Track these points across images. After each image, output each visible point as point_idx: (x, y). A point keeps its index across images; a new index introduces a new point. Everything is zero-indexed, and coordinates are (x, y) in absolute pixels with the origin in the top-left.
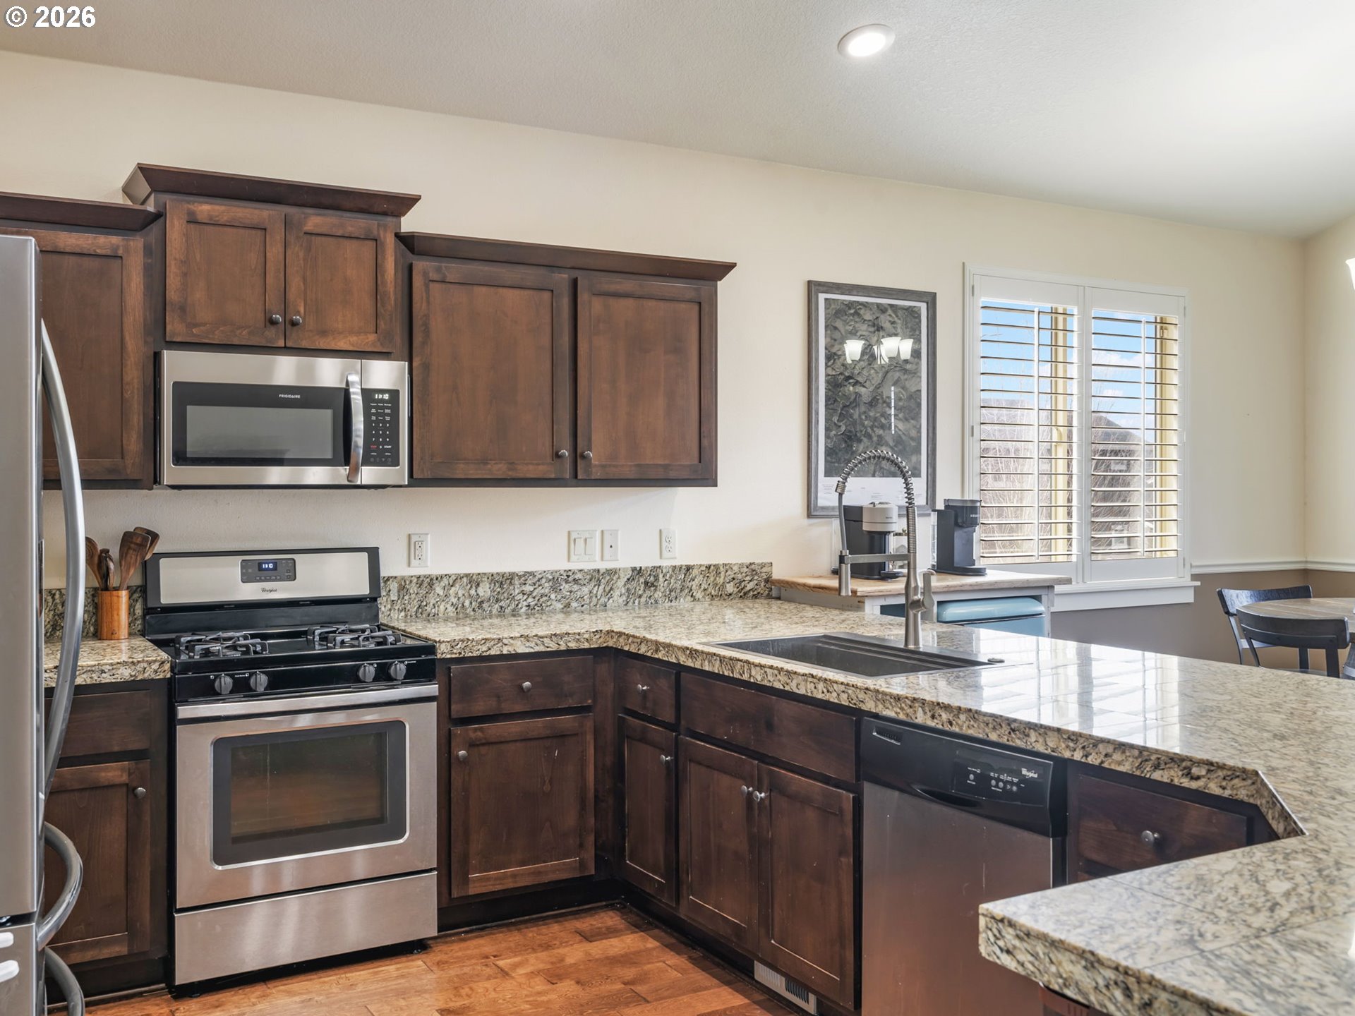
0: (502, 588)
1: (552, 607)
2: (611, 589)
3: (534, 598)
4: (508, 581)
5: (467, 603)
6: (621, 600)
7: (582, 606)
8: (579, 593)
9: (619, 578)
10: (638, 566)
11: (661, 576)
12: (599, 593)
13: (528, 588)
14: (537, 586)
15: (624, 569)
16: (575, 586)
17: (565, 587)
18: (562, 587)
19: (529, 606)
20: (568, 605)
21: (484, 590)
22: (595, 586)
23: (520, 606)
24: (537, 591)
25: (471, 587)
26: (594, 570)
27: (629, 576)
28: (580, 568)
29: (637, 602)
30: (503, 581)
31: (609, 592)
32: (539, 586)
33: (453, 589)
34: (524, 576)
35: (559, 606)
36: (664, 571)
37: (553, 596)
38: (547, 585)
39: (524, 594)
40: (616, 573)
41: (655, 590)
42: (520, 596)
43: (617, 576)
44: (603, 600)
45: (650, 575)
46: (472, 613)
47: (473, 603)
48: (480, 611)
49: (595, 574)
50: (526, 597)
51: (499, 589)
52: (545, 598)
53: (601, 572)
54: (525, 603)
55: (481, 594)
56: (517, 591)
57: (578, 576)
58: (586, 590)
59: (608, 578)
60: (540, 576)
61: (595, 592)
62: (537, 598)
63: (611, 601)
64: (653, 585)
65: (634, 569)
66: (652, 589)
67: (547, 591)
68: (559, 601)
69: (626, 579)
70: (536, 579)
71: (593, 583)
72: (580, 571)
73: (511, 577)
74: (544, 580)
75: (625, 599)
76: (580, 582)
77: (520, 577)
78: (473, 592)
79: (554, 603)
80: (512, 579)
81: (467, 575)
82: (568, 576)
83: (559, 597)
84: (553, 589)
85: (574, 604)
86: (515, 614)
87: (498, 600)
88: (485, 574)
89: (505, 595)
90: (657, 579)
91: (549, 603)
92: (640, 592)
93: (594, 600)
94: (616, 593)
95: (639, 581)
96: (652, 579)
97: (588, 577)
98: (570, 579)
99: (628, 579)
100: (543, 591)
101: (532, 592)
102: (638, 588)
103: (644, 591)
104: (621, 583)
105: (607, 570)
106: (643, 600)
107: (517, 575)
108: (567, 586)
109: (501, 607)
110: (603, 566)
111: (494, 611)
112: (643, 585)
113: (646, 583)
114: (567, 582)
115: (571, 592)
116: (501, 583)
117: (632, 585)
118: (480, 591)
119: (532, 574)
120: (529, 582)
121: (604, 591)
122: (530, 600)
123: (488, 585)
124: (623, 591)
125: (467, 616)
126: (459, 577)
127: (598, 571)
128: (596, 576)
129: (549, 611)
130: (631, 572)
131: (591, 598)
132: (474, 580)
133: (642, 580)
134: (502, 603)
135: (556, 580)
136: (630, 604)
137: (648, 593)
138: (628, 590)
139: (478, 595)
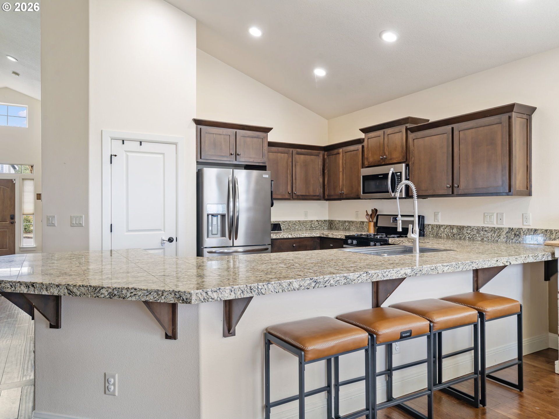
0: (461, 231)
1: (477, 239)
2: (500, 235)
3: (471, 235)
4: (462, 229)
5: (450, 234)
6: (504, 240)
7: (488, 240)
8: (487, 235)
9: (503, 231)
10: (511, 227)
11: (522, 232)
12: (495, 236)
13: (469, 232)
14: (472, 231)
15: (505, 228)
16: (485, 233)
17: (482, 233)
18: (480, 233)
19: (469, 238)
20: (483, 239)
21: (455, 231)
22: (493, 233)
23: (466, 237)
24: (472, 233)
25: (451, 229)
26: (493, 228)
27: (507, 231)
28: (487, 226)
29: (511, 241)
30: (461, 228)
31: (499, 236)
32: (473, 231)
33: (446, 229)
34: (467, 227)
35: (480, 239)
36: (524, 230)
37: (477, 235)
38: (475, 231)
39: (467, 233)
40: (502, 229)
41: (519, 238)
42: (466, 234)
43: (502, 230)
44: (497, 239)
45: (517, 231)
46: (451, 238)
47: (452, 235)
48: (454, 237)
49: (493, 229)
50: (468, 234)
51: (459, 231)
52: (474, 236)
53: (496, 228)
54: (468, 237)
55: (454, 232)
56: (465, 232)
57: (487, 229)
58: (490, 234)
59: (498, 231)
60: (473, 228)
61: (493, 235)
62: (472, 235)
63: (500, 239)
64: (518, 235)
65: (509, 228)
66: (518, 237)
67: (475, 233)
68: (480, 237)
69: (506, 232)
70: (471, 229)
71: (492, 232)
72: (487, 227)
73: (463, 227)
74: (474, 230)
75: (505, 239)
76: (487, 231)
77: (466, 228)
78: (451, 231)
79: (478, 238)
80: (463, 228)
81: (450, 226)
82: (483, 229)
83: (480, 236)
84: (478, 233)
85: (485, 239)
86: (464, 239)
87: (459, 235)
88: (455, 226)
89: (461, 233)
90: (520, 233)
91: (476, 238)
92: (512, 238)
93: (493, 239)
94: (502, 237)
95: (512, 233)
96: (518, 233)
97: (490, 230)
98: (484, 230)
99: (507, 232)
100: (474, 233)
101: (470, 233)
102: (511, 236)
103: (514, 237)
104: (504, 233)
105: (498, 228)
106: (514, 241)
107: (465, 227)
108: (482, 232)
109: (460, 237)
110: (497, 226)
111: (458, 238)
112: (514, 235)
113: (515, 234)
114: (482, 231)
115: (484, 234)
116: (460, 229)
117: (509, 235)
118: (454, 230)
119: (470, 227)
120: (469, 229)
121: (497, 235)
122: (469, 236)
123: (456, 229)
124: (505, 236)
125: (450, 238)
126: (447, 226)
127: (495, 228)
128: (493, 230)
129: (476, 240)
130: (508, 230)
131: (491, 237)
132: (452, 227)
133: (513, 233)
134: (460, 236)
135: (479, 230)
136: (508, 242)
137: (516, 238)
138: (507, 236)
139: (453, 232)
